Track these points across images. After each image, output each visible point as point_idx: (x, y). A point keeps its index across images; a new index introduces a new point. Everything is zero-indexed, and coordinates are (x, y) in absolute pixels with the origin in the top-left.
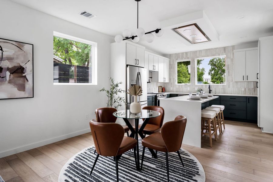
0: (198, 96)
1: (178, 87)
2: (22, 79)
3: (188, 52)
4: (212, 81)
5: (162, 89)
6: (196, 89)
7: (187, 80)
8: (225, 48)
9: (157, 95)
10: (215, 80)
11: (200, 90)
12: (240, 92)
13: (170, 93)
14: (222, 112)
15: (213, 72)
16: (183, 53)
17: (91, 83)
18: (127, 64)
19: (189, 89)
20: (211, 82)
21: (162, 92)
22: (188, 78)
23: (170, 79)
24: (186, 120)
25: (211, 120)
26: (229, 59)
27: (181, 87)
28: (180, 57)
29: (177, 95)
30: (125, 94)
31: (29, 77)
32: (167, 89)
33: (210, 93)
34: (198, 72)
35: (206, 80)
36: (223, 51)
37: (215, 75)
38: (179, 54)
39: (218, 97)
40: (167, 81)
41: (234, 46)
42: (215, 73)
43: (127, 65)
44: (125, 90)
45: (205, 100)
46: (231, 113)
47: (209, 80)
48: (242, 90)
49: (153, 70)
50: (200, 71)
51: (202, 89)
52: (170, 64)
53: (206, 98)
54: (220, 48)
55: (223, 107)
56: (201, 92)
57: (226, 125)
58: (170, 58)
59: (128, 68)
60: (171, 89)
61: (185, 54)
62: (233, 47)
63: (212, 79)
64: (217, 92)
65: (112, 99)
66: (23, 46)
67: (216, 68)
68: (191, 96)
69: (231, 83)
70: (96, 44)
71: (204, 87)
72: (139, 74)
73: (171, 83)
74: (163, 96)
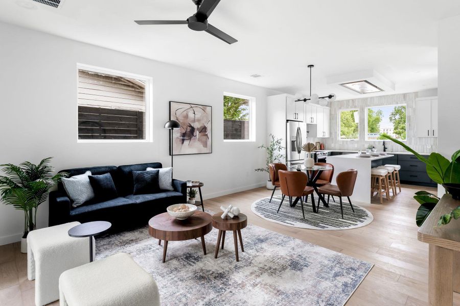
0: (368, 154)
1: (341, 143)
2: (205, 137)
3: (355, 99)
4: (395, 131)
5: (321, 147)
6: (366, 146)
7: (352, 130)
8: (405, 95)
9: (317, 153)
10: (401, 131)
11: (372, 148)
12: (425, 150)
13: (331, 151)
14: (397, 172)
15: (397, 117)
16: (348, 101)
17: (248, 139)
18: (288, 119)
19: (356, 146)
20: (393, 133)
21: (321, 149)
22: (353, 128)
23: (331, 133)
24: (357, 171)
25: (381, 178)
26: (410, 109)
27: (345, 143)
28: (345, 105)
29: (340, 153)
30: (285, 150)
31: (209, 135)
32: (326, 146)
33: (385, 151)
34: (370, 116)
35: (384, 130)
36: (403, 100)
37: (401, 121)
38: (342, 101)
39: (393, 155)
40: (327, 136)
41: (417, 92)
42: (401, 118)
43: (287, 121)
44: (285, 146)
45: (376, 158)
46: (411, 176)
47: (390, 130)
48: (428, 147)
49: (311, 123)
50: (374, 116)
51: (374, 145)
52: (331, 114)
53: (377, 156)
54: (398, 94)
55: (398, 167)
56: (373, 149)
57: (402, 189)
58: (331, 107)
59: (288, 124)
60: (333, 145)
61: (351, 101)
62: (416, 94)
63: (396, 129)
64: (394, 151)
65: (272, 156)
66: (206, 109)
67: (403, 110)
68: (360, 154)
69: (413, 139)
70: (254, 99)
71: (377, 144)
72: (299, 129)
73: (332, 139)
74: (324, 154)
